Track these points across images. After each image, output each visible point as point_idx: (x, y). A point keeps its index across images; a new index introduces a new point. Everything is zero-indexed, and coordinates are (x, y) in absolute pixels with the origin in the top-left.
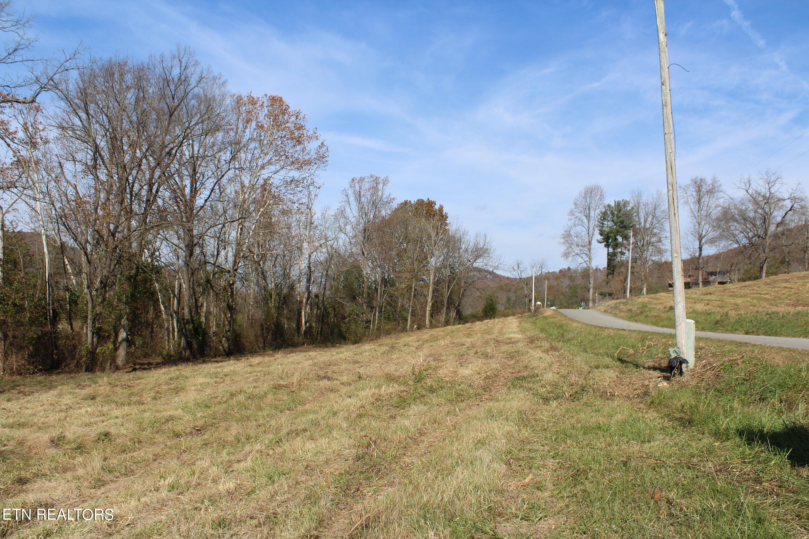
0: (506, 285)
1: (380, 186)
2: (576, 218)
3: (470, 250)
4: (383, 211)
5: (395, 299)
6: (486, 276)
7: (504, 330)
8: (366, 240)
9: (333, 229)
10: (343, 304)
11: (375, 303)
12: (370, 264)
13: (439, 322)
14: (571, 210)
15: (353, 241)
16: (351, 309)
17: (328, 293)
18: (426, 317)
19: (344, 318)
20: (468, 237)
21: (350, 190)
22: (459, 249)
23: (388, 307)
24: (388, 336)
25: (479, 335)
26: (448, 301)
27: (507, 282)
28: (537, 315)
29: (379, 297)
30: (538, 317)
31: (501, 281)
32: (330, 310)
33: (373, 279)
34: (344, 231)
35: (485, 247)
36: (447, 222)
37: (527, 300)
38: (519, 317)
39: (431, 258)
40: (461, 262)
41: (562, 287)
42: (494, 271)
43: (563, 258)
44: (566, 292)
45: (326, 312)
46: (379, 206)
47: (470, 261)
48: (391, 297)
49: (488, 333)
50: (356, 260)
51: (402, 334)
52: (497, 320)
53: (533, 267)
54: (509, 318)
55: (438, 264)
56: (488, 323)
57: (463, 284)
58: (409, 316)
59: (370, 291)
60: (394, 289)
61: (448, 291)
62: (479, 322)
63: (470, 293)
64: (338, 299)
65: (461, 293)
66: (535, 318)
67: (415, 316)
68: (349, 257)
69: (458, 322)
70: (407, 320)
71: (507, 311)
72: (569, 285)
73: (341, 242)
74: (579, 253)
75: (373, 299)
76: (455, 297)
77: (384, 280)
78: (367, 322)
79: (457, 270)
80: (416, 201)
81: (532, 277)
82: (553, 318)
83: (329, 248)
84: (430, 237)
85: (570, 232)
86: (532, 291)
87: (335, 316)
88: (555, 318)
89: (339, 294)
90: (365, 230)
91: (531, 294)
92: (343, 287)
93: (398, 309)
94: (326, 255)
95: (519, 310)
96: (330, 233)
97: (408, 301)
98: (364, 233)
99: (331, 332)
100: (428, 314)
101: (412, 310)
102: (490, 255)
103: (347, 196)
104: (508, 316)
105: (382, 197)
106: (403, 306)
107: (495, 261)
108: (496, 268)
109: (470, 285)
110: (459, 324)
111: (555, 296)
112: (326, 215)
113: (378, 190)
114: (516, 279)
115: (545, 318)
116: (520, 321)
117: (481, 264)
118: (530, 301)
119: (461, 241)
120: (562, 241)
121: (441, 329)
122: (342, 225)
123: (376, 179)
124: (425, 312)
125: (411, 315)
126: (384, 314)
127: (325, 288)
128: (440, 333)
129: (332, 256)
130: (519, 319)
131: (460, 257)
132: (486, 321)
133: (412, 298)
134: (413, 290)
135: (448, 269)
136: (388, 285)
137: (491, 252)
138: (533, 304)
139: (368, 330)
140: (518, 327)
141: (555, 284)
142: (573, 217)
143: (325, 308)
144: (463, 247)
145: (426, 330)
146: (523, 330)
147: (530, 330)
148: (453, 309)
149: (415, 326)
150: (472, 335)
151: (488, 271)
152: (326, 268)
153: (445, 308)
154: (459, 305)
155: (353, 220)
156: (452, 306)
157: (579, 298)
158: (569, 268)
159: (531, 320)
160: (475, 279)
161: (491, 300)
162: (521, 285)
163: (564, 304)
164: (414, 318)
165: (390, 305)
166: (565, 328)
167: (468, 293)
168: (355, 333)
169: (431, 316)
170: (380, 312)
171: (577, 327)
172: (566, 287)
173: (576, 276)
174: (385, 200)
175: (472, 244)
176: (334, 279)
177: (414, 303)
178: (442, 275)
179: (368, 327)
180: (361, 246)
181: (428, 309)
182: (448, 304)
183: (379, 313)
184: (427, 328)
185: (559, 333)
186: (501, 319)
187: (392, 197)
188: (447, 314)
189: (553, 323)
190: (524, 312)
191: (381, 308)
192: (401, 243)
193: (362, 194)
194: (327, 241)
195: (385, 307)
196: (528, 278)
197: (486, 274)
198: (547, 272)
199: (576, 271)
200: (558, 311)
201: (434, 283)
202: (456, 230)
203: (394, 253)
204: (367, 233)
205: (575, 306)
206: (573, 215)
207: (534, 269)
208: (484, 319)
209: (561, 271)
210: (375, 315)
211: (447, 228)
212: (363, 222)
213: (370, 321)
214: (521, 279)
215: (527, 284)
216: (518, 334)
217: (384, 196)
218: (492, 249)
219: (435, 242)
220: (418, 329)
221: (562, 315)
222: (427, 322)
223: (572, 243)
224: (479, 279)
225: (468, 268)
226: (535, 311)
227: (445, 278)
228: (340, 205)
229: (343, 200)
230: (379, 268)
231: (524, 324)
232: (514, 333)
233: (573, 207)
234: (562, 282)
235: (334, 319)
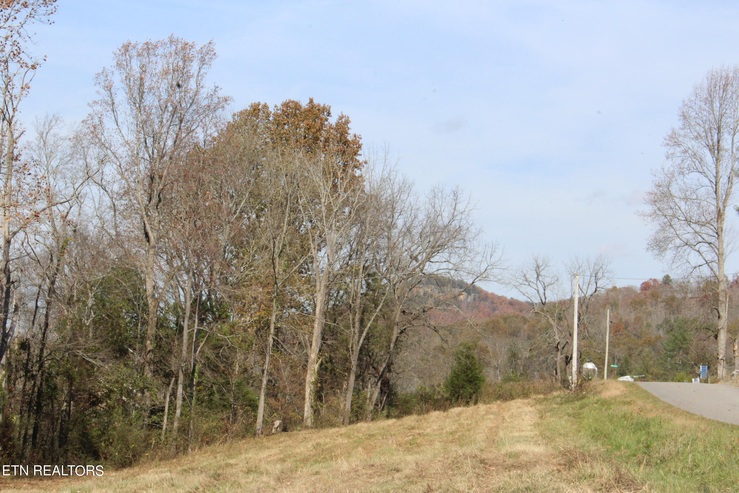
0: (505, 319)
1: (194, 67)
2: (685, 152)
3: (416, 232)
4: (199, 130)
5: (227, 354)
6: (455, 297)
7: (501, 434)
8: (155, 200)
9: (69, 175)
10: (93, 366)
11: (174, 364)
12: (163, 263)
13: (337, 413)
14: (674, 133)
15: (121, 204)
16: (113, 378)
17: (53, 336)
18: (304, 399)
19: (95, 401)
20: (411, 199)
21: (117, 72)
22: (390, 228)
23: (208, 374)
24: (205, 448)
25: (438, 445)
26: (360, 359)
27: (510, 311)
28: (583, 397)
29: (185, 348)
30: (585, 401)
31: (494, 310)
32: (58, 380)
33: (172, 302)
34: (97, 178)
35: (455, 223)
36: (360, 159)
37: (560, 358)
38: (539, 402)
39: (319, 250)
40: (392, 261)
41: (649, 326)
42: (478, 284)
43: (650, 253)
44: (658, 338)
45: (49, 386)
46: (188, 117)
47: (416, 259)
48: (217, 347)
49: (461, 441)
50: (127, 254)
51: (242, 444)
52: (482, 407)
53: (575, 275)
54: (512, 403)
55: (337, 266)
56: (460, 414)
57: (397, 316)
58: (262, 398)
59: (162, 333)
60: (226, 327)
61: (361, 332)
62: (437, 413)
63: (416, 339)
64: (80, 353)
65: (394, 340)
66: (578, 404)
67: (275, 396)
68: (110, 246)
69: (385, 412)
70: (255, 407)
71: (507, 386)
72: (667, 321)
73: (89, 207)
74: (693, 242)
75: (170, 352)
76: (377, 350)
77: (196, 302)
78: (153, 412)
79: (385, 281)
80: (279, 106)
81: (571, 300)
82: (625, 403)
83: (58, 223)
84: (315, 196)
85: (668, 186)
86: (571, 335)
87: (71, 396)
88: (629, 403)
89: (81, 340)
90: (152, 178)
91: (568, 344)
92: (94, 322)
93: (234, 380)
94: (50, 241)
95: (538, 383)
96: (61, 184)
97: (259, 358)
98: (150, 185)
99: (60, 438)
100: (309, 390)
101: (269, 381)
102: (468, 244)
103: (109, 88)
104: (512, 397)
105: (196, 93)
106: (246, 370)
107: (478, 258)
108: (483, 276)
109: (416, 318)
110: (388, 417)
111: (630, 349)
112: (50, 140)
113: (189, 77)
114: (532, 304)
115: (605, 403)
116: (540, 412)
117: (444, 266)
118: (568, 360)
119: (393, 208)
120: (649, 209)
121: (343, 430)
122: (94, 164)
123: (183, 49)
124: (302, 384)
125: (267, 395)
126: (199, 391)
127: (47, 325)
128: (340, 440)
129: (66, 242)
130: (538, 407)
131: (392, 248)
132: (456, 410)
133: (270, 351)
134: (272, 330)
135: (361, 279)
136: (210, 318)
137: (469, 236)
138: (574, 369)
139: (156, 432)
140: (537, 425)
141: (632, 317)
142: (678, 150)
143: (48, 378)
144: (400, 223)
145: (304, 433)
146: (548, 434)
147: (566, 435)
148: (373, 380)
149: (277, 423)
150: (418, 445)
151: (461, 284)
152: (50, 273)
153: (352, 377)
154: (389, 368)
155: (122, 151)
156: (371, 369)
157: (693, 353)
158: (667, 280)
159: (569, 408)
160: (430, 303)
161: (468, 357)
162: (543, 321)
163: (655, 370)
164: (272, 401)
165: (215, 369)
166: (653, 430)
167: (411, 338)
168: (123, 439)
169: (319, 396)
170: (188, 386)
171: (685, 427)
172: (659, 327)
173: (684, 298)
174: (205, 103)
175: (422, 216)
176: (70, 302)
177: (274, 362)
178: (346, 292)
179: (156, 426)
180: (142, 218)
181: (311, 378)
182: (359, 366)
183: (185, 388)
184: (307, 427)
185: (638, 442)
186: (494, 406)
187: (221, 94)
188: (357, 391)
189: (624, 416)
190: (551, 389)
191: (189, 375)
192: (242, 211)
193: (147, 85)
194: (51, 204)
195: (201, 374)
196: (562, 303)
197: (457, 291)
198: (610, 287)
199: (683, 287)
200: (638, 388)
201: (325, 314)
202: (383, 180)
203: (223, 238)
204: (158, 186)
205: (683, 373)
206: (678, 144)
207: (579, 280)
208: (452, 405)
209: (646, 286)
210: (174, 394)
211: (358, 173)
212: (147, 156)
213: (163, 411)
214: (544, 304)
215: (560, 319)
216: (536, 443)
217: (204, 92)
218: (473, 229)
219: (329, 209)
220: (285, 430)
221: (647, 396)
222: (308, 411)
223: (674, 216)
224: (437, 303)
225: (411, 275)
226: (580, 387)
227: (354, 300)
228: (90, 111)
229: (98, 98)
230: (188, 273)
231: (551, 420)
232: (527, 440)
233: (677, 124)
234: (650, 314)
235: (69, 405)
